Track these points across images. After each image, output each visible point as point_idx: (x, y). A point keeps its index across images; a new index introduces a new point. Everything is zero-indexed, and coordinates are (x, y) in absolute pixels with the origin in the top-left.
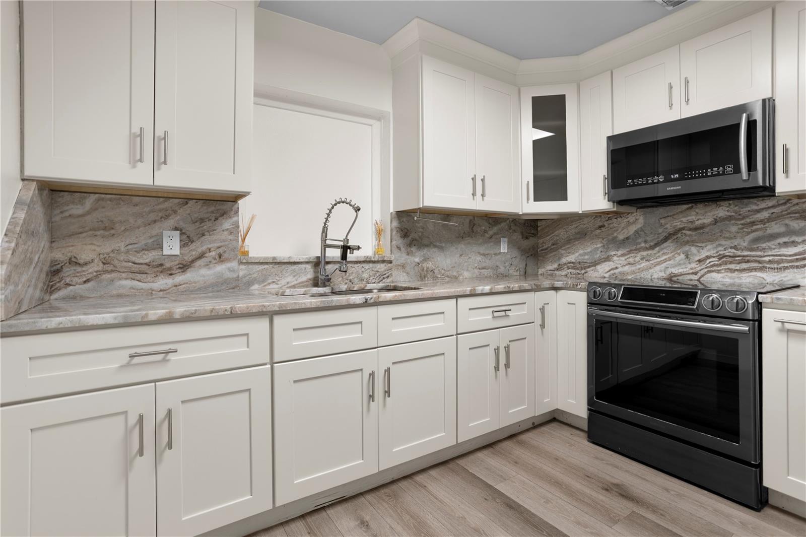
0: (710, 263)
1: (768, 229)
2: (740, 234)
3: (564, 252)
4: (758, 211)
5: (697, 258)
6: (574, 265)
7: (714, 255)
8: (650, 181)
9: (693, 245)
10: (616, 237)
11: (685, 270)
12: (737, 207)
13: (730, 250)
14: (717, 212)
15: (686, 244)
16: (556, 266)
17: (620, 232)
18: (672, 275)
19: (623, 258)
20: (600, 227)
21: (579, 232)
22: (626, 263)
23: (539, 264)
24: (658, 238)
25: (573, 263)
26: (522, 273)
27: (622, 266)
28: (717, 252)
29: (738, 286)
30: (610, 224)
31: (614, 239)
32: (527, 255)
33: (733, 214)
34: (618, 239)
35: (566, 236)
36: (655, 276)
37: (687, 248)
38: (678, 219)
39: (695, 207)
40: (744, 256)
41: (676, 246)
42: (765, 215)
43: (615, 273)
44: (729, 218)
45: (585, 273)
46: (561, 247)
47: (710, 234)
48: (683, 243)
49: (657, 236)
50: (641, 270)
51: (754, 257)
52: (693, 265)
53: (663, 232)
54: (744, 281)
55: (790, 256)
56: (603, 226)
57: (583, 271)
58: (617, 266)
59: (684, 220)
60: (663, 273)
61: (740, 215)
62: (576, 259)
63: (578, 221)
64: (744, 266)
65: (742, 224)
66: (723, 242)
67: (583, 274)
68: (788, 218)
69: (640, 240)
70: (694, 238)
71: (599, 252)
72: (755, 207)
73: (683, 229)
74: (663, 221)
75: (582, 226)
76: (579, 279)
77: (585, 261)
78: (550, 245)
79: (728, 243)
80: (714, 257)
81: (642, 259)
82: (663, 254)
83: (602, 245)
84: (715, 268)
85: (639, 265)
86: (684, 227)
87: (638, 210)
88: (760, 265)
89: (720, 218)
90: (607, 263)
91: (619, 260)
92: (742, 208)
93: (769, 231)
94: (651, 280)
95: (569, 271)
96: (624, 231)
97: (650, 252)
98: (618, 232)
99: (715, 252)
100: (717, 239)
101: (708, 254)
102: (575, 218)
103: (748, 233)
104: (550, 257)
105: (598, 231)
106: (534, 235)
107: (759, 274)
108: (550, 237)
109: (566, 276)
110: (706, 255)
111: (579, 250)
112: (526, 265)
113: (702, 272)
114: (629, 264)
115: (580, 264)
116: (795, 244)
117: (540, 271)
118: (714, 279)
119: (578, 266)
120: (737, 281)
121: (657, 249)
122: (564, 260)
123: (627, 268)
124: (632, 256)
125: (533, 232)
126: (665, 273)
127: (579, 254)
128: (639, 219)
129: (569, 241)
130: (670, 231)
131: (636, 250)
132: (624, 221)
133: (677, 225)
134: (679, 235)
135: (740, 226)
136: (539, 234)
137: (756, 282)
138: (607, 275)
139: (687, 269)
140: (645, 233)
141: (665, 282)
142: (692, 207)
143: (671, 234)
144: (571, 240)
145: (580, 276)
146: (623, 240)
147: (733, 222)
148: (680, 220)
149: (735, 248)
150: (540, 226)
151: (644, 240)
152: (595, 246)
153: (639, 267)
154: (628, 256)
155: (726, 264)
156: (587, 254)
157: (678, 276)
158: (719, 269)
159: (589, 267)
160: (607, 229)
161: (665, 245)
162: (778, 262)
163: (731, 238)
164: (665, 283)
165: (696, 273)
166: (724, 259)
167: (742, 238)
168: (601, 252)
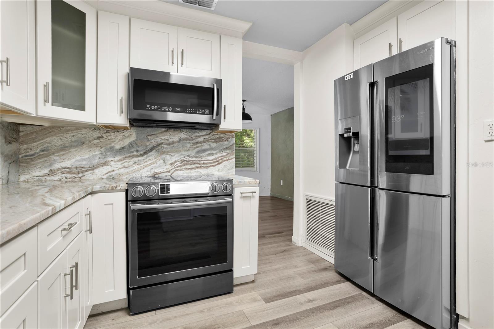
0: (177, 165)
1: (203, 146)
2: (191, 149)
3: (58, 158)
4: (199, 137)
5: (170, 162)
6: (69, 170)
7: (179, 160)
8: (163, 109)
9: (168, 154)
10: (113, 147)
11: (163, 170)
12: (190, 133)
13: (186, 157)
14: (181, 135)
15: (164, 153)
16: (46, 171)
17: (117, 143)
18: (155, 173)
19: (119, 163)
20: (99, 138)
21: (76, 141)
22: (122, 166)
23: (20, 170)
24: (146, 149)
25: (68, 168)
26: (5, 181)
27: (118, 169)
28: (181, 159)
29: (190, 178)
30: (108, 136)
31: (112, 149)
32: (10, 161)
33: (188, 137)
34: (115, 148)
35: (59, 144)
36: (144, 175)
37: (164, 156)
38: (159, 137)
39: (169, 130)
40: (193, 161)
41: (158, 154)
42: (201, 139)
43: (112, 175)
44: (186, 139)
45: (83, 176)
46: (54, 154)
47: (177, 147)
48: (162, 152)
49: (145, 147)
50: (133, 171)
51: (197, 161)
52: (168, 167)
53: (149, 144)
54: (193, 175)
55: (211, 160)
56: (102, 137)
57: (80, 175)
58: (114, 169)
59: (163, 138)
60: (149, 172)
61: (191, 138)
62: (73, 164)
63: (76, 131)
64: (193, 166)
65: (192, 143)
66: (183, 153)
67: (80, 178)
68: (210, 141)
69: (133, 150)
70: (168, 150)
71: (97, 158)
72: (198, 135)
73: (162, 143)
74: (149, 137)
75: (80, 135)
76: (76, 182)
77: (82, 166)
78: (38, 151)
79: (186, 153)
80: (179, 161)
81: (134, 163)
82: (149, 159)
83: (100, 152)
84: (179, 168)
85: (132, 167)
86: (163, 142)
87: (132, 128)
88: (200, 165)
89: (182, 139)
90: (105, 167)
91: (116, 164)
92: (193, 134)
93: (203, 148)
94: (141, 178)
95: (64, 175)
96: (120, 142)
97: (140, 158)
98: (115, 143)
99: (179, 158)
100: (180, 151)
101: (176, 159)
102: (72, 128)
103: (195, 148)
104: (39, 163)
105: (97, 141)
106: (16, 140)
107: (199, 170)
108: (38, 143)
109: (60, 180)
110: (175, 160)
111: (76, 156)
112: (9, 172)
113: (173, 171)
114: (124, 167)
115: (76, 169)
116: (212, 154)
117: (22, 178)
118: (179, 174)
119: (74, 170)
120: (190, 175)
121: (145, 156)
122: (56, 166)
123: (122, 171)
124: (126, 162)
125: (15, 136)
126: (150, 173)
127: (76, 161)
128: (132, 134)
129: (64, 148)
130: (154, 144)
131: (130, 157)
132: (121, 135)
133: (158, 141)
134: (160, 147)
135: (192, 144)
136: (21, 139)
137: (198, 175)
138: (105, 177)
139: (164, 169)
140: (137, 145)
141: (150, 178)
142: (168, 130)
143: (155, 146)
144: (67, 147)
145: (76, 179)
146: (120, 149)
147: (188, 141)
148: (160, 138)
149: (189, 156)
150: (23, 131)
151: (136, 149)
152: (93, 153)
153: (131, 169)
154: (123, 161)
155: (185, 165)
156: (85, 161)
157: (159, 174)
158: (181, 168)
159: (87, 171)
160: (105, 140)
161: (151, 153)
162: (207, 164)
163: (187, 151)
164: (150, 180)
165: (169, 172)
166: (184, 163)
167: (192, 150)
168: (100, 158)
